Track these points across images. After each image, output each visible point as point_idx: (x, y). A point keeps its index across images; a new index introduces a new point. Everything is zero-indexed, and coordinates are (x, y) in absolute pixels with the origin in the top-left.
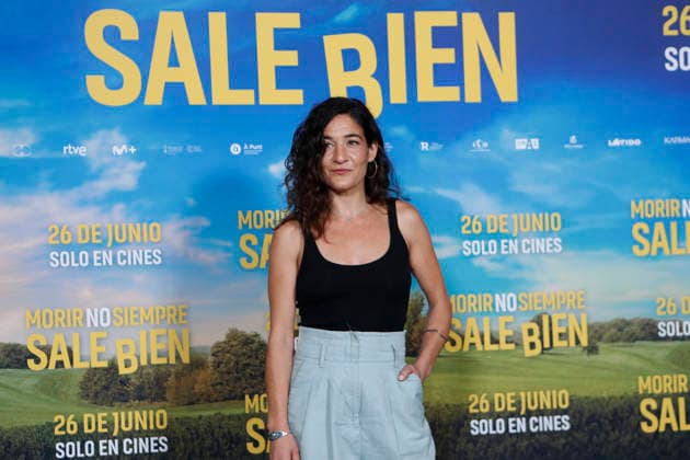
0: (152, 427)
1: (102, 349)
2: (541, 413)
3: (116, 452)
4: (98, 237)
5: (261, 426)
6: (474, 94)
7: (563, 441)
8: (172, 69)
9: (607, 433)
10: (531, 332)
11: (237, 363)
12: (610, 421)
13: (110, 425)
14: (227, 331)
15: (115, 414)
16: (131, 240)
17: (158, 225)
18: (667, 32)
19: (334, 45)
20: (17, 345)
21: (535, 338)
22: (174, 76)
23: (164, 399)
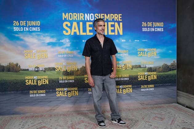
0: (72, 79)
1: (65, 68)
2: (125, 77)
3: (67, 82)
4: (65, 53)
5: (87, 79)
6: (116, 34)
7: (128, 81)
11: (83, 70)
12: (134, 79)
13: (66, 78)
14: (82, 66)
15: (67, 77)
16: (69, 54)
17: (73, 51)
18: (143, 26)
20: (54, 67)
21: (124, 67)
22: (75, 31)
23: (74, 75)
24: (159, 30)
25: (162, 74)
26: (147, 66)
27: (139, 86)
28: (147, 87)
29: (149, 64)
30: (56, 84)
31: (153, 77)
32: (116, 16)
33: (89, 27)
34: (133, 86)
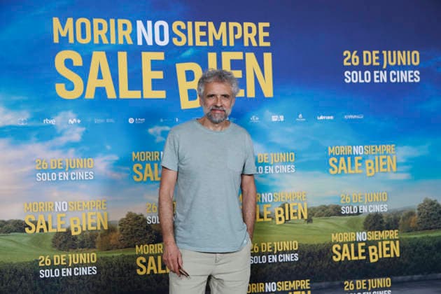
0: (88, 262)
1: (63, 222)
2: (284, 252)
3: (71, 275)
4: (61, 166)
5: (144, 261)
6: (251, 93)
7: (295, 266)
8: (100, 80)
9: (316, 262)
10: (279, 212)
11: (132, 229)
12: (318, 256)
13: (67, 261)
14: (127, 213)
15: (70, 255)
16: (78, 167)
17: (91, 159)
18: (346, 63)
19: (181, 68)
20: (19, 221)
21: (281, 215)
22: (100, 84)
23: (95, 247)
24: (404, 77)
25: (418, 236)
26: (365, 209)
27: (337, 283)
28: (367, 285)
29: (373, 203)
30: (25, 284)
31: (386, 249)
32: (250, 30)
33: (153, 69)
34: (316, 285)
